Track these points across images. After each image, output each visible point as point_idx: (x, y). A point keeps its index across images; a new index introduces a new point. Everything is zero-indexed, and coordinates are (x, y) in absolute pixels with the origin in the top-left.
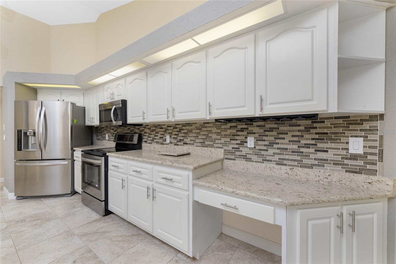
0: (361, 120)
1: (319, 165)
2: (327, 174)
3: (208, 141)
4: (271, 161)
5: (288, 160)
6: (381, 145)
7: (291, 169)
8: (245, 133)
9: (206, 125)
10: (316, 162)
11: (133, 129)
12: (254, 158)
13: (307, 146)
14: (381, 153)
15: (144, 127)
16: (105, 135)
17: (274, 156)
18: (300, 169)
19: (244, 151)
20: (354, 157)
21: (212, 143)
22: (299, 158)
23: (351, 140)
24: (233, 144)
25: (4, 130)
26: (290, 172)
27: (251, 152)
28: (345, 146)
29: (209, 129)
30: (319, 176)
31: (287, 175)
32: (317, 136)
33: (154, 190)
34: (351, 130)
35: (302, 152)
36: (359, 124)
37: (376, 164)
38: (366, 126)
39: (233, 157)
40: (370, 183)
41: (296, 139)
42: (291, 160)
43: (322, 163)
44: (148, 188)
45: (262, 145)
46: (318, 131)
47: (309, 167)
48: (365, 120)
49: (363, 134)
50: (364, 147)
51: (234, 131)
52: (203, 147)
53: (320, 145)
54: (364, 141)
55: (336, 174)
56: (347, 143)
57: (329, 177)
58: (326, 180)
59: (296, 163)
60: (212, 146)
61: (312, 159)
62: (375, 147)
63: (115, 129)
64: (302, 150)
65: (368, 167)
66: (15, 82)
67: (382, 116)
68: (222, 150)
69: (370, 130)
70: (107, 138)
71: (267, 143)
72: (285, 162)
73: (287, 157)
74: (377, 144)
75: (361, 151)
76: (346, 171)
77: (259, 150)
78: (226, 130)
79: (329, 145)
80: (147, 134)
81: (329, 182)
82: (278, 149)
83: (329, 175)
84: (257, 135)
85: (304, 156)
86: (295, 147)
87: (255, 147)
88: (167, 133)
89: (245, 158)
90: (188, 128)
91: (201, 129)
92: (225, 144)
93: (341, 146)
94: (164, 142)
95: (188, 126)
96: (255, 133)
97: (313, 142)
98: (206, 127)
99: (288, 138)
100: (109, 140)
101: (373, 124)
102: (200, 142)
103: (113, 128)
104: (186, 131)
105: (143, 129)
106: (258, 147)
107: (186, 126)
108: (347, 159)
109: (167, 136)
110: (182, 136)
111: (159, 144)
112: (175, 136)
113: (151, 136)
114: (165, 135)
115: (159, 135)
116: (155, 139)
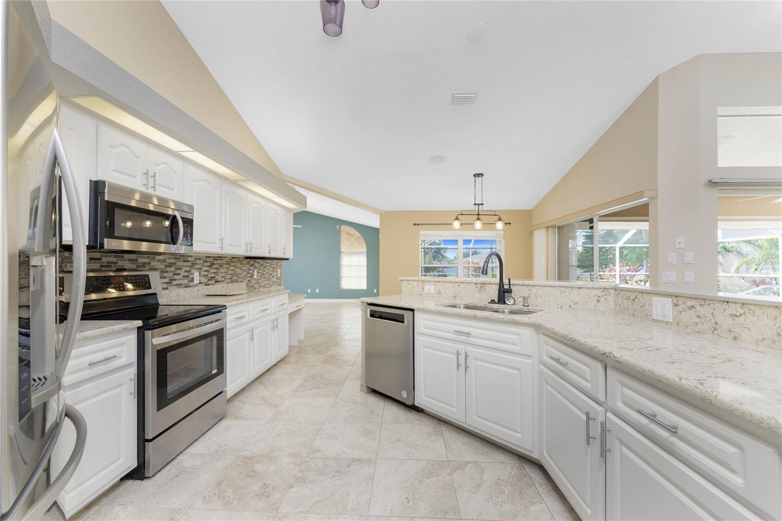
3: (234, 276)
4: (262, 286)
8: (253, 268)
12: (256, 286)
21: (237, 278)
24: (248, 277)
32: (272, 269)
34: (278, 266)
41: (268, 271)
46: (272, 266)
51: (249, 266)
53: (273, 274)
54: (280, 270)
64: (269, 277)
71: (260, 274)
72: (266, 286)
75: (280, 275)
77: (258, 280)
82: (264, 277)
84: (257, 269)
89: (253, 287)
92: (245, 278)
93: (276, 274)
95: (219, 259)
102: (229, 278)
108: (277, 280)
109: (195, 273)
110: (214, 273)
111: (183, 287)
112: (206, 273)
113: (165, 275)
114: (192, 271)
115: (182, 273)
116: (175, 280)
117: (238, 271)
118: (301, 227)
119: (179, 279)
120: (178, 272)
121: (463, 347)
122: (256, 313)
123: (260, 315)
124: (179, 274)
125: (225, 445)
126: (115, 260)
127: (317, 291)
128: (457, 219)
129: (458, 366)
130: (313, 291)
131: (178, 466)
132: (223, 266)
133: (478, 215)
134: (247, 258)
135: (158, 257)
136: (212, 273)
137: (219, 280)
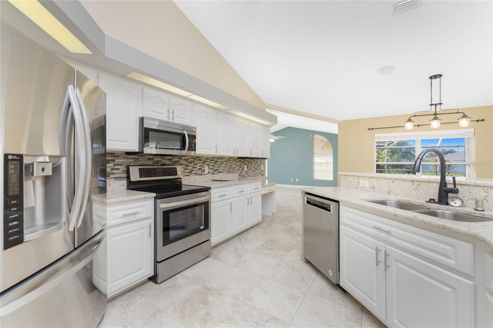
1: (258, 175)
3: (231, 169)
4: (250, 176)
8: (244, 164)
19: (243, 173)
21: (233, 170)
22: (255, 173)
41: (254, 166)
44: (248, 199)
45: (248, 169)
46: (258, 163)
50: (263, 168)
51: (241, 163)
52: (229, 173)
60: (233, 172)
64: (255, 170)
68: (238, 174)
76: (261, 176)
78: (238, 162)
82: (251, 170)
84: (247, 165)
87: (246, 171)
91: (228, 162)
98: (230, 160)
102: (227, 170)
104: (220, 163)
107: (220, 159)
108: (261, 172)
109: (206, 167)
111: (198, 175)
112: (213, 167)
113: (188, 168)
114: (204, 166)
115: (198, 167)
116: (194, 171)
117: (234, 166)
118: (284, 137)
119: (196, 170)
120: (195, 166)
121: (383, 245)
122: (235, 193)
123: (238, 195)
124: (196, 168)
125: (201, 275)
126: (160, 159)
127: (297, 180)
128: (409, 120)
129: (378, 263)
130: (294, 180)
131: (174, 281)
132: (223, 163)
133: (435, 114)
134: (239, 158)
135: (183, 158)
136: (216, 167)
137: (220, 171)
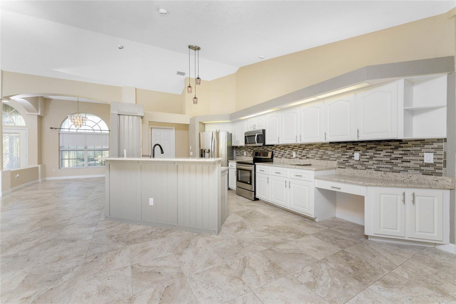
0: (432, 142)
1: (404, 171)
2: (409, 176)
3: (325, 156)
4: (371, 168)
5: (383, 167)
6: (445, 157)
7: (384, 173)
8: (352, 151)
9: (324, 145)
10: (403, 169)
11: (266, 148)
12: (359, 167)
13: (396, 158)
14: (445, 162)
15: (275, 147)
16: (244, 152)
17: (373, 165)
18: (391, 173)
19: (352, 162)
20: (428, 165)
21: (328, 157)
22: (391, 166)
23: (425, 154)
24: (343, 158)
25: (191, 149)
26: (384, 176)
27: (357, 163)
28: (421, 158)
29: (326, 148)
30: (404, 177)
31: (382, 177)
32: (403, 152)
33: (290, 183)
34: (426, 148)
35: (393, 163)
36: (431, 144)
37: (442, 169)
38: (435, 145)
39: (344, 166)
40: (437, 181)
41: (389, 154)
42: (385, 168)
43: (406, 169)
44: (286, 182)
45: (365, 158)
46: (404, 149)
47: (397, 172)
48: (434, 142)
49: (433, 150)
50: (434, 159)
51: (345, 149)
52: (321, 160)
53: (405, 158)
54: (434, 155)
55: (415, 176)
56: (423, 156)
57: (410, 178)
58: (408, 179)
59: (389, 170)
60: (328, 159)
61: (400, 167)
62: (441, 159)
63: (251, 148)
64: (392, 161)
65: (437, 171)
66: (199, 122)
67: (445, 140)
68: (336, 162)
69: (438, 148)
70: (245, 154)
71: (368, 157)
72: (381, 169)
73: (382, 166)
74: (443, 157)
75: (432, 161)
76: (423, 174)
77: (363, 161)
78: (338, 148)
79: (411, 158)
80: (278, 152)
81: (410, 181)
82: (376, 160)
83: (410, 177)
84: (361, 152)
85: (394, 165)
86: (388, 159)
87: (360, 160)
88: (294, 151)
89: (352, 167)
90: (310, 147)
91: (320, 148)
92: (338, 158)
93: (419, 158)
94: (291, 157)
95: (310, 146)
96: (359, 151)
97: (401, 156)
98: (324, 147)
99: (383, 153)
100: (246, 156)
101: (440, 144)
102: (319, 157)
103: (250, 147)
104: (308, 149)
105: (275, 148)
106: (361, 160)
107: (308, 146)
108: (423, 166)
109: (293, 153)
110: (305, 153)
111: (287, 158)
112: (300, 153)
113: (280, 153)
114: (292, 152)
115: (287, 152)
116: (284, 155)
119: (286, 155)
120: (285, 152)
124: (286, 153)
132: (313, 149)
135: (278, 147)
136: (304, 153)
137: (309, 157)
